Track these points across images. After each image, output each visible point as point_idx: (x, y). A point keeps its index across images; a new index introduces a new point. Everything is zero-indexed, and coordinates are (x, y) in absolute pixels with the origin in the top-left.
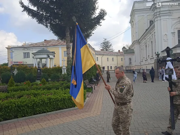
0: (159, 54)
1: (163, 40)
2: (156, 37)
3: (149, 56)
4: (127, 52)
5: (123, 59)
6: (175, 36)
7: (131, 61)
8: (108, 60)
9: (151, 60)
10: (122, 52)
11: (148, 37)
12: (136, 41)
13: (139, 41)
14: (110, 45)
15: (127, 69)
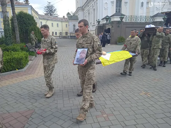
0: (100, 21)
1: (104, 9)
2: (98, 5)
3: (91, 23)
4: (71, 18)
5: (68, 25)
6: (113, 5)
7: (75, 27)
8: (52, 26)
9: (93, 27)
10: (66, 18)
11: (91, 5)
12: (80, 7)
13: (83, 8)
14: (55, 10)
15: (71, 35)
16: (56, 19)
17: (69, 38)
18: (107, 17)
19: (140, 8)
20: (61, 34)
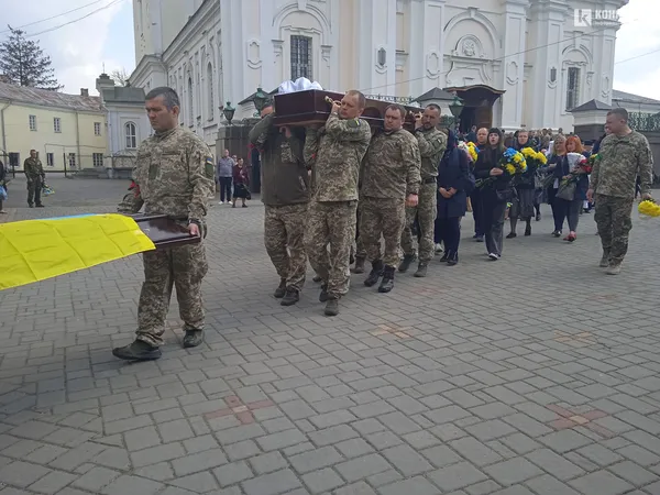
0: (233, 111)
1: (245, 64)
2: (224, 48)
3: (199, 118)
4: (116, 96)
5: (102, 126)
6: (281, 53)
7: (133, 133)
8: (33, 127)
9: (208, 132)
10: (95, 98)
11: (198, 47)
12: (154, 56)
13: (166, 58)
14: (42, 64)
15: (119, 166)
16: (52, 98)
17: (111, 176)
18: (261, 96)
19: (374, 69)
20: (72, 163)
